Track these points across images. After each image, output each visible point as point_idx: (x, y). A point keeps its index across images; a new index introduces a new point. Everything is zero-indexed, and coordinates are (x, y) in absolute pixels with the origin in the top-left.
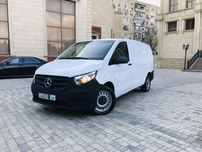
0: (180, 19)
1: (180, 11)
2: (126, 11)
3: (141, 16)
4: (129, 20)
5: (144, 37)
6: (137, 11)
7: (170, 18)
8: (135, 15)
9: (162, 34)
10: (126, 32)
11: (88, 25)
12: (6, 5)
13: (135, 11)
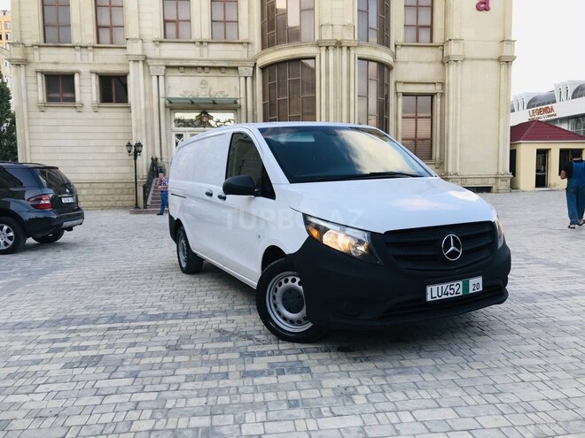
0: (84, 69)
1: (81, 47)
7: (52, 61)
9: (28, 105)
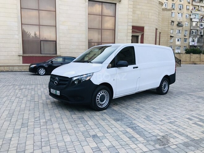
2: (182, 6)
3: (199, 11)
4: (184, 16)
5: (202, 34)
6: (195, 5)
8: (192, 9)
10: (180, 28)
11: (128, 26)
12: (55, 12)
13: (192, 5)
